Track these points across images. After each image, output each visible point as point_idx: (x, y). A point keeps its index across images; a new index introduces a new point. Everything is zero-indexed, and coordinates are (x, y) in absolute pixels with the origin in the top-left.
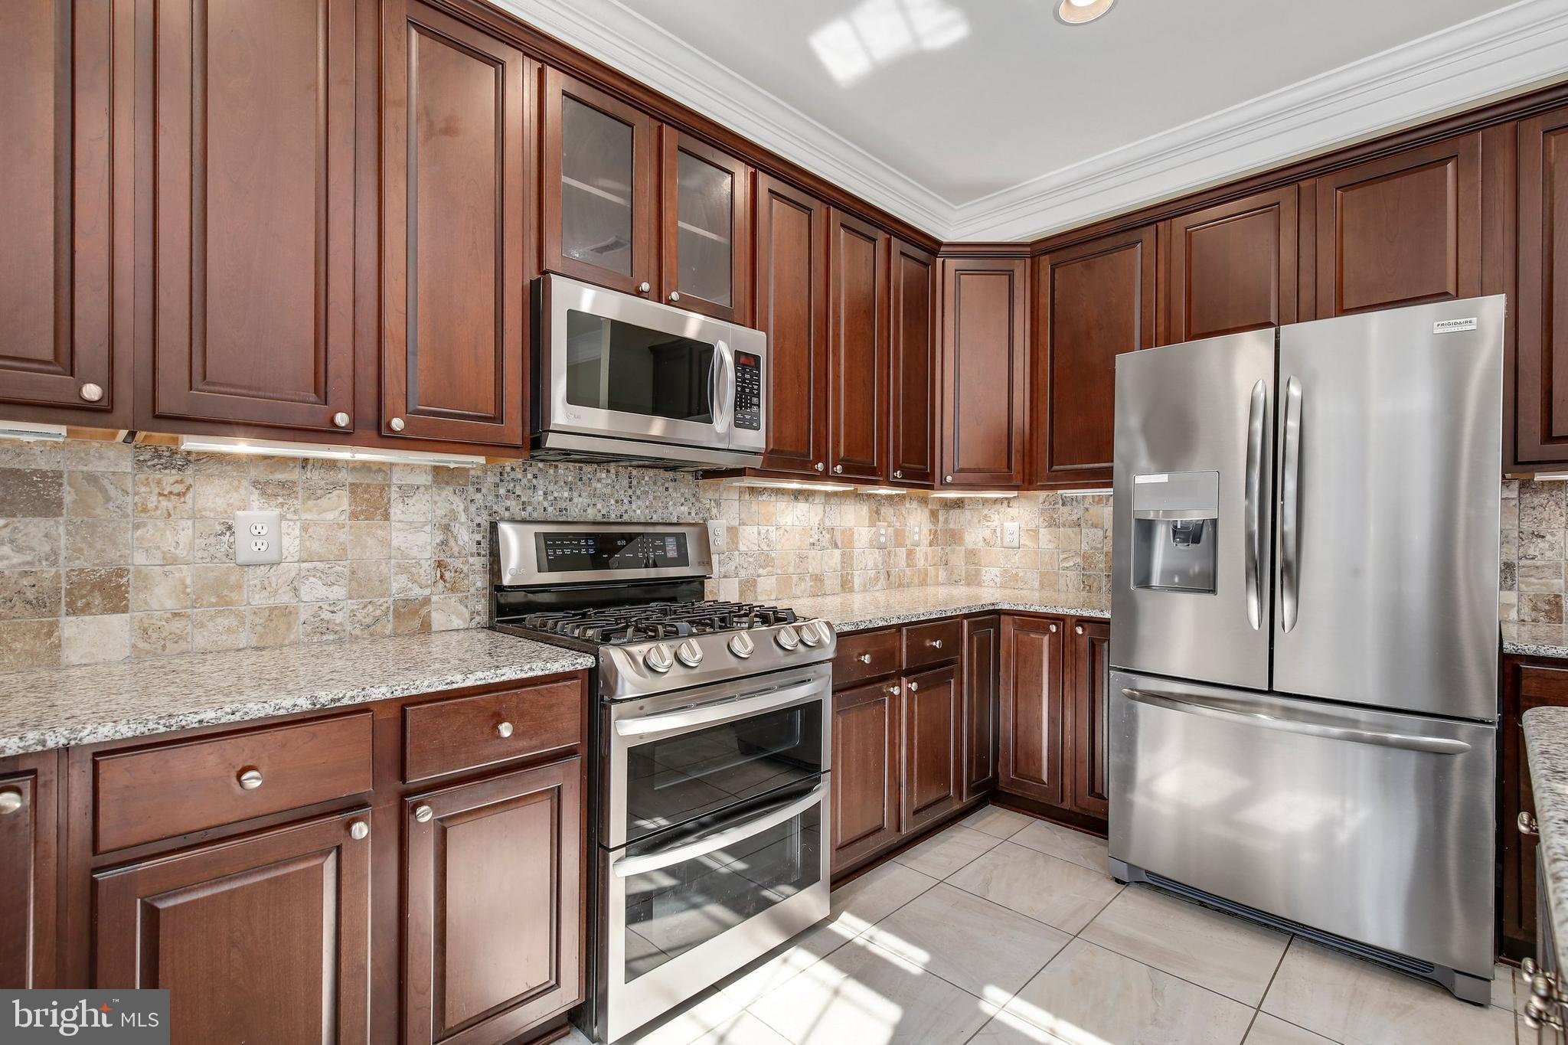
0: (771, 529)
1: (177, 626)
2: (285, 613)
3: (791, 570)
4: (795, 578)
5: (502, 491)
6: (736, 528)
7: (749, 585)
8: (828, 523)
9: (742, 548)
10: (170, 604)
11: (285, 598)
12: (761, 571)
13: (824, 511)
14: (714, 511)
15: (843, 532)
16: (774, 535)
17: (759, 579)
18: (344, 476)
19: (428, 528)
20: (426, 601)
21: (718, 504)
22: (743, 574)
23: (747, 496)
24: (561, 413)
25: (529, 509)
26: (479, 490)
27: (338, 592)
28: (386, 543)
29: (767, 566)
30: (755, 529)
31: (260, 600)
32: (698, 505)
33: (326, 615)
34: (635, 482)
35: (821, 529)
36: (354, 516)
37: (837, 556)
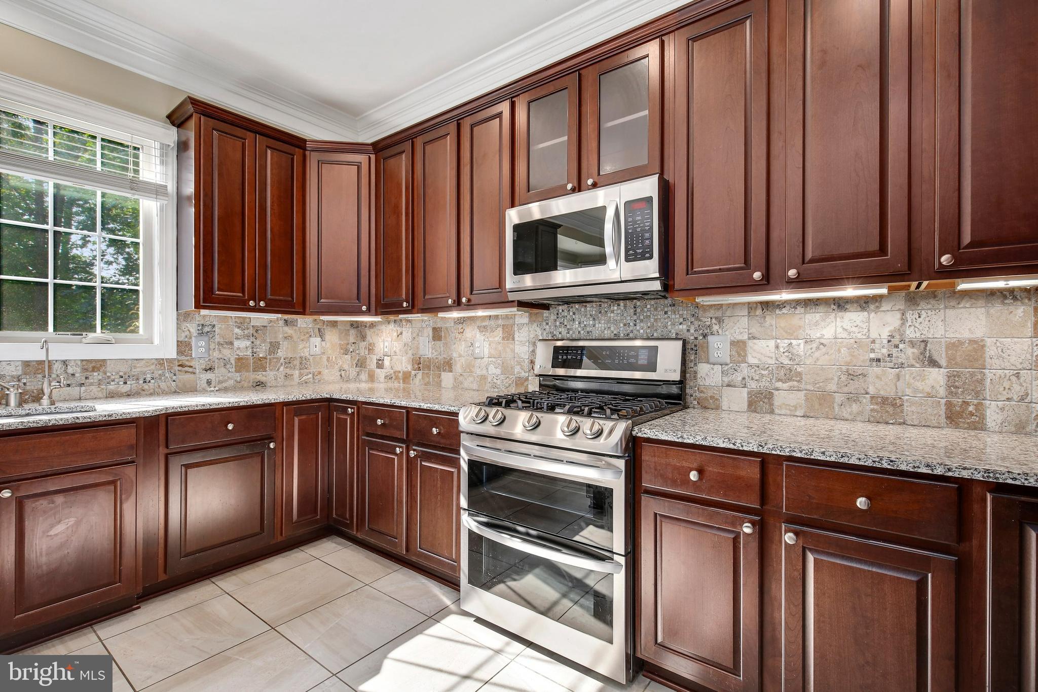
0: (794, 342)
1: (461, 378)
2: (483, 378)
3: (832, 387)
4: (839, 398)
5: (558, 323)
6: (744, 343)
8: (910, 333)
9: (751, 360)
10: (460, 371)
11: (484, 372)
12: (779, 385)
13: (904, 320)
14: (715, 328)
15: (954, 346)
16: (799, 346)
17: (776, 393)
18: (500, 322)
19: (527, 344)
20: (527, 379)
21: (720, 320)
22: (753, 385)
23: (759, 312)
24: (511, 281)
25: (571, 332)
26: (547, 324)
27: (498, 371)
28: (513, 351)
29: (790, 380)
30: (772, 343)
31: (479, 372)
32: (696, 323)
33: (495, 381)
34: (638, 310)
35: (896, 341)
36: (503, 339)
37: (936, 378)
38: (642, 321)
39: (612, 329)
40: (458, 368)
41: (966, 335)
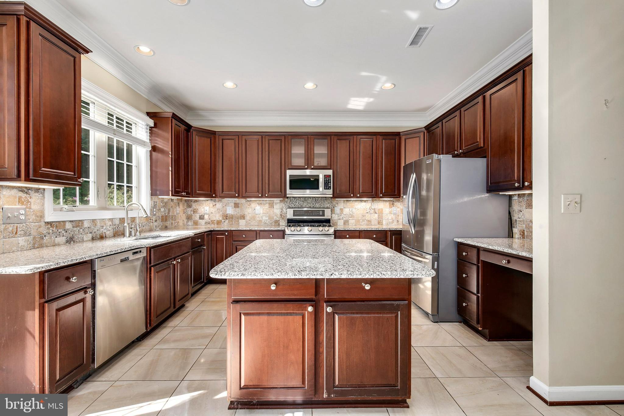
0: (353, 209)
1: (249, 221)
2: (260, 221)
3: (360, 219)
4: (361, 221)
5: (291, 203)
6: (343, 209)
7: (346, 222)
8: (373, 207)
9: (344, 213)
10: (249, 219)
11: (261, 219)
12: (350, 218)
13: (372, 205)
14: (336, 205)
15: (379, 210)
16: (354, 210)
17: (349, 220)
18: (268, 202)
19: (279, 209)
20: (279, 220)
21: (337, 204)
22: (344, 219)
23: (346, 202)
24: (288, 191)
25: (295, 206)
26: (287, 203)
27: (267, 218)
28: (273, 211)
29: (352, 217)
30: (348, 209)
31: (258, 219)
32: (332, 204)
33: (266, 222)
34: (317, 200)
35: (370, 209)
36: (269, 207)
37: (376, 215)
38: (317, 203)
39: (309, 205)
40: (248, 218)
41: (380, 208)
